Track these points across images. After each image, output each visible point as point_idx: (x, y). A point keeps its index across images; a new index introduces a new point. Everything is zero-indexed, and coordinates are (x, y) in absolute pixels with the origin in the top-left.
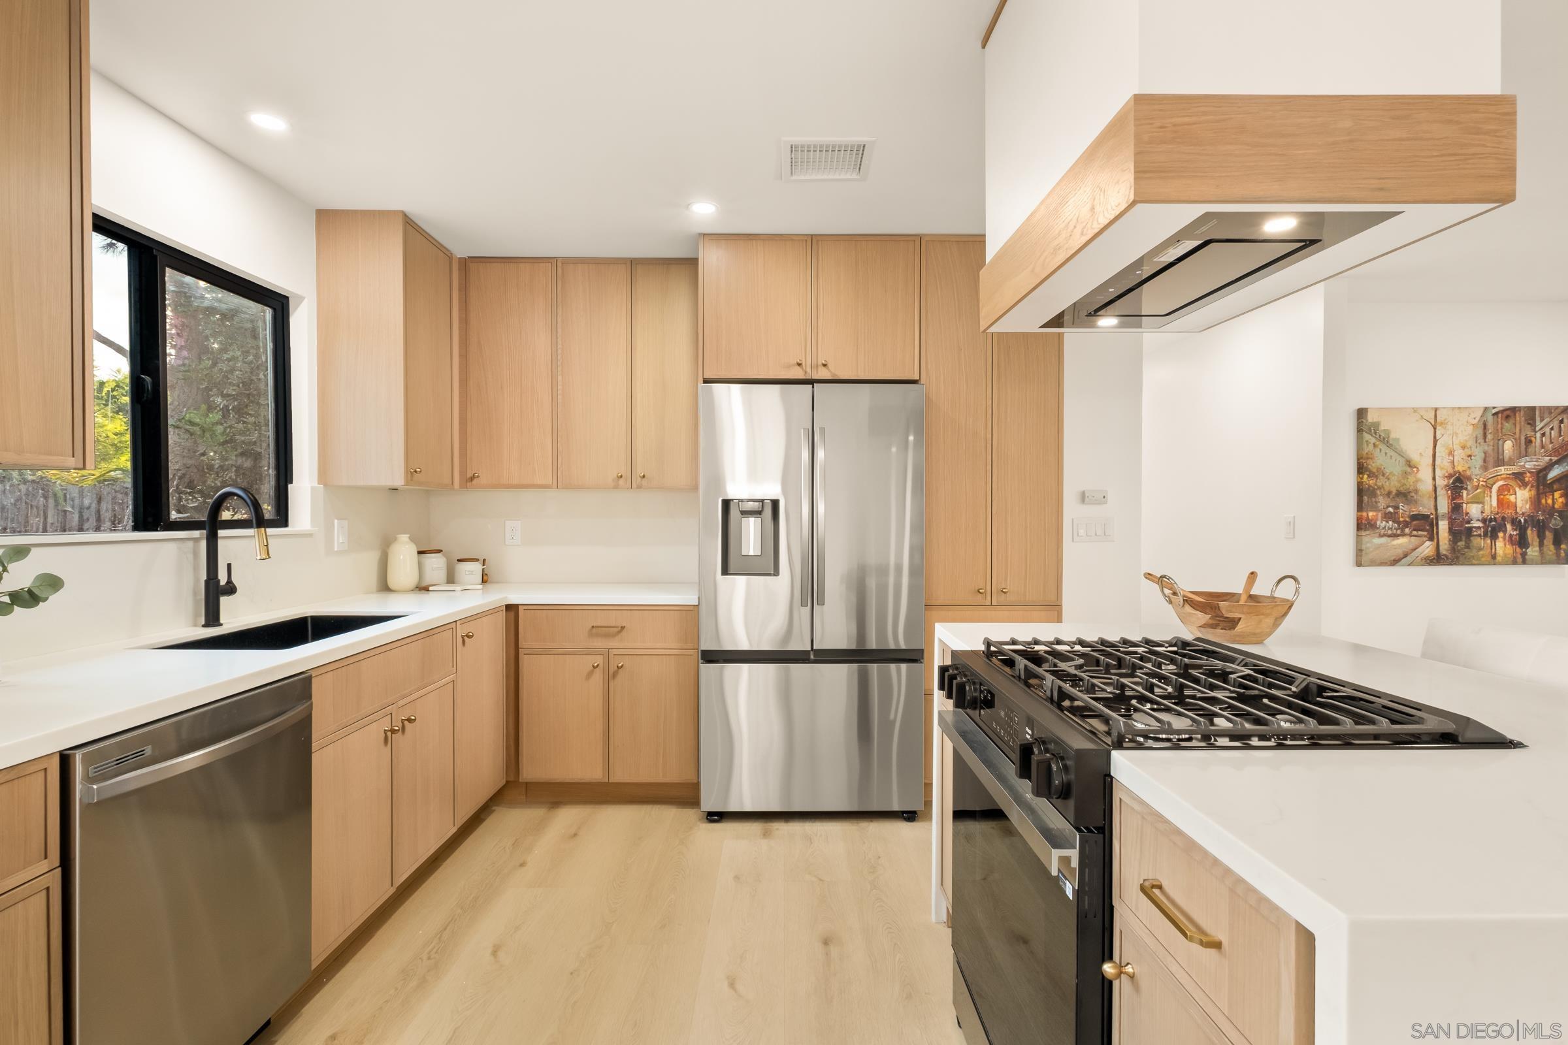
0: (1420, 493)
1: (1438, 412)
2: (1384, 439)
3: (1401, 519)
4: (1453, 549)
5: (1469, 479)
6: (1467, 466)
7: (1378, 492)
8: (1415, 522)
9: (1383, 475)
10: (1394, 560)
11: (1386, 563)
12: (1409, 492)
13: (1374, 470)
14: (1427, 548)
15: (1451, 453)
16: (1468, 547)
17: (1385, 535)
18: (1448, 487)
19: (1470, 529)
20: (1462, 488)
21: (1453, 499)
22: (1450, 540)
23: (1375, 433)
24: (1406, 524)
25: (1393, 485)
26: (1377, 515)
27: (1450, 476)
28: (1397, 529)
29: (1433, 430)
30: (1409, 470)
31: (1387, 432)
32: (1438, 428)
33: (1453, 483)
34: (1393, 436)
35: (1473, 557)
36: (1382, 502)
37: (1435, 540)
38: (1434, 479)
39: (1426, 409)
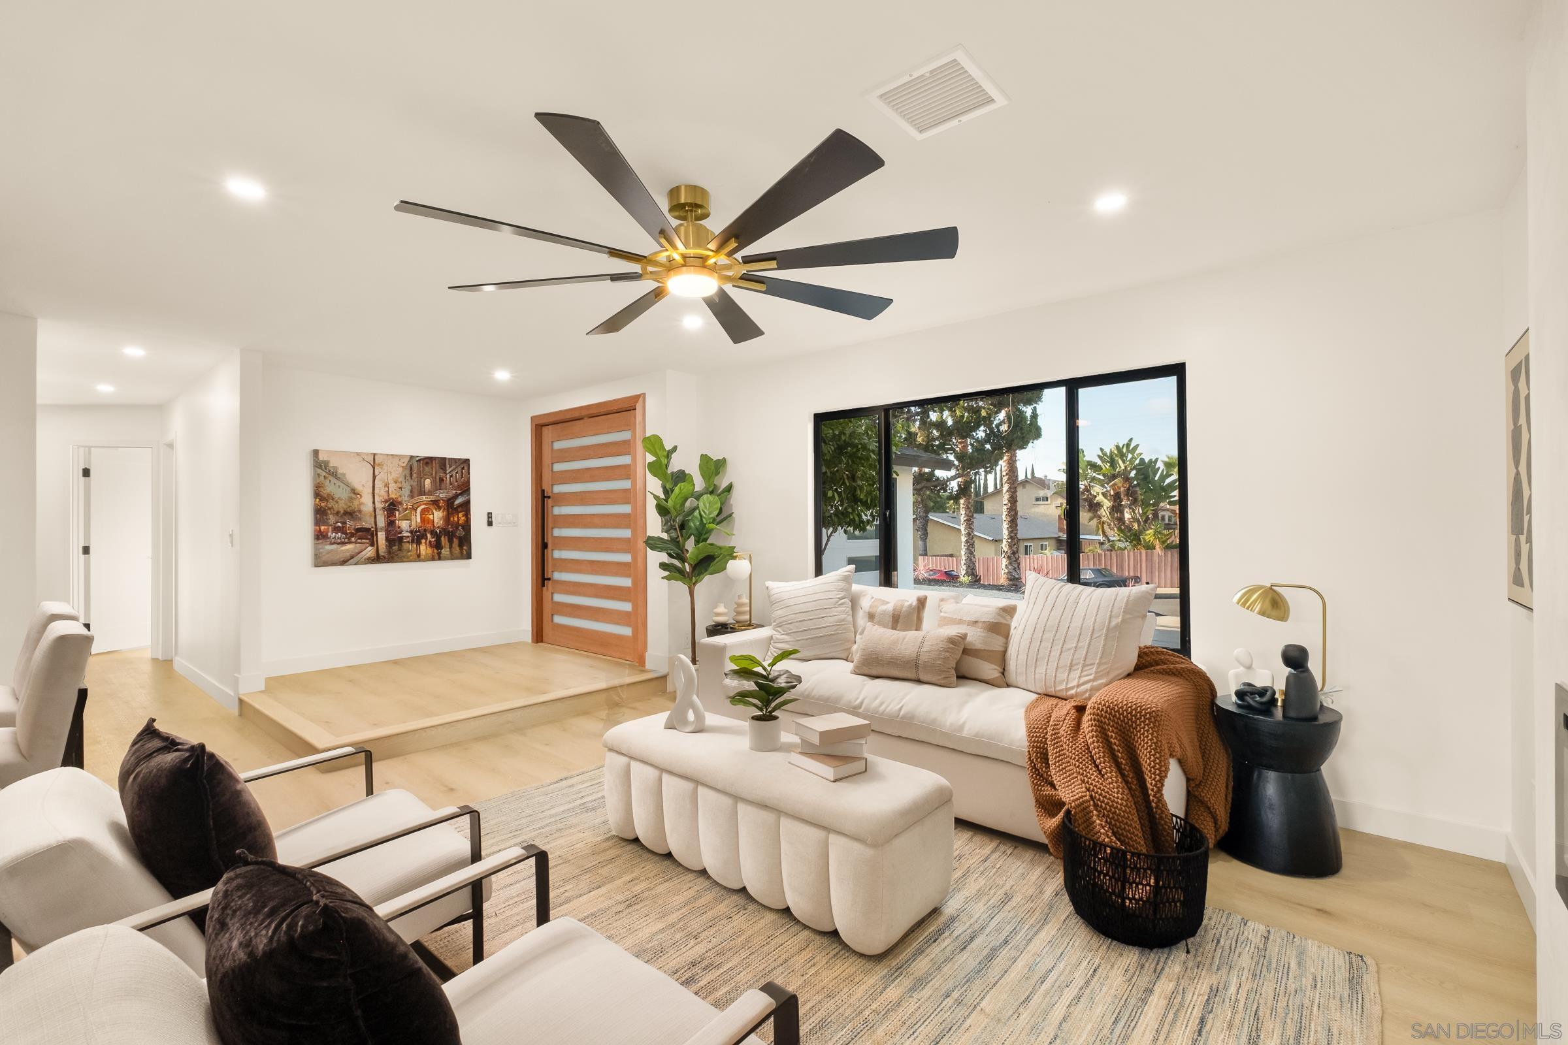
0: (363, 513)
1: (376, 457)
2: (333, 473)
3: (348, 531)
4: (389, 552)
5: (401, 503)
6: (398, 495)
7: (329, 512)
8: (359, 533)
9: (333, 499)
10: (343, 561)
11: (337, 563)
12: (354, 512)
13: (325, 496)
14: (370, 551)
15: (387, 485)
16: (400, 550)
17: (334, 543)
18: (384, 509)
19: (402, 537)
20: (395, 510)
21: (388, 517)
22: (386, 545)
23: (326, 469)
24: (352, 535)
25: (341, 506)
26: (328, 529)
27: (386, 501)
28: (345, 539)
29: (372, 469)
30: (354, 496)
31: (335, 468)
32: (376, 468)
33: (388, 506)
34: (340, 471)
35: (404, 557)
36: (332, 519)
37: (376, 546)
38: (374, 503)
39: (367, 454)
